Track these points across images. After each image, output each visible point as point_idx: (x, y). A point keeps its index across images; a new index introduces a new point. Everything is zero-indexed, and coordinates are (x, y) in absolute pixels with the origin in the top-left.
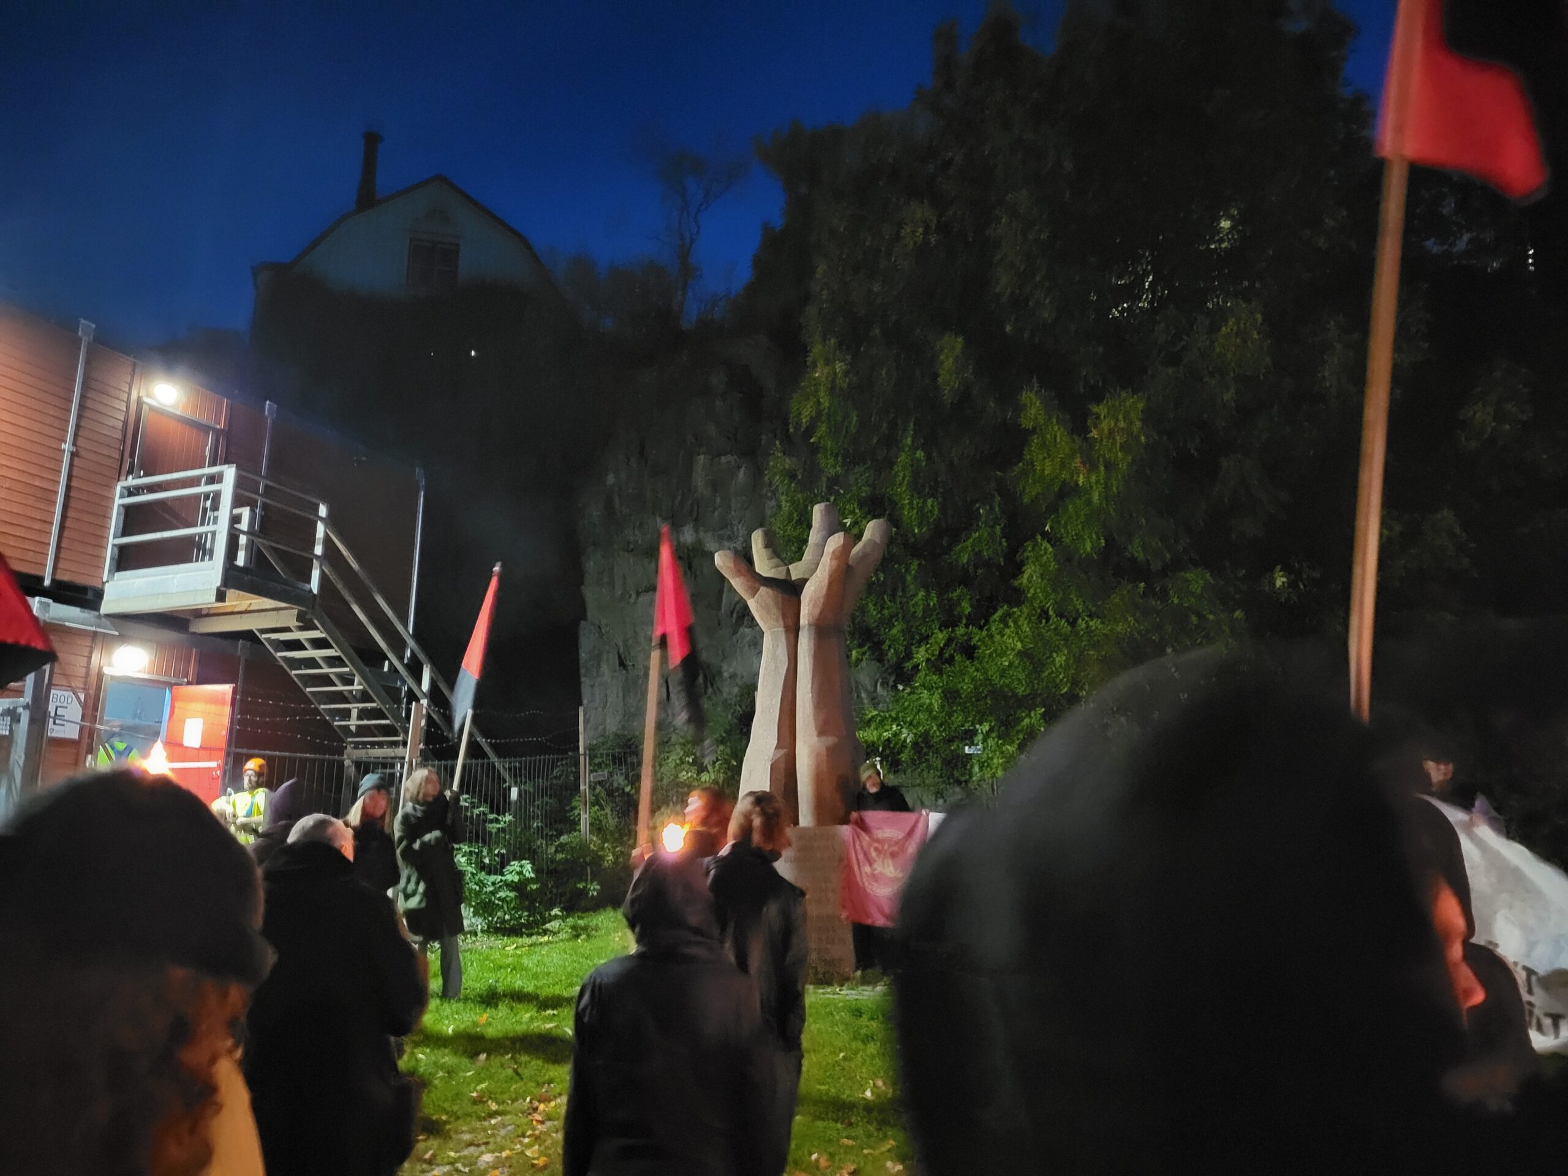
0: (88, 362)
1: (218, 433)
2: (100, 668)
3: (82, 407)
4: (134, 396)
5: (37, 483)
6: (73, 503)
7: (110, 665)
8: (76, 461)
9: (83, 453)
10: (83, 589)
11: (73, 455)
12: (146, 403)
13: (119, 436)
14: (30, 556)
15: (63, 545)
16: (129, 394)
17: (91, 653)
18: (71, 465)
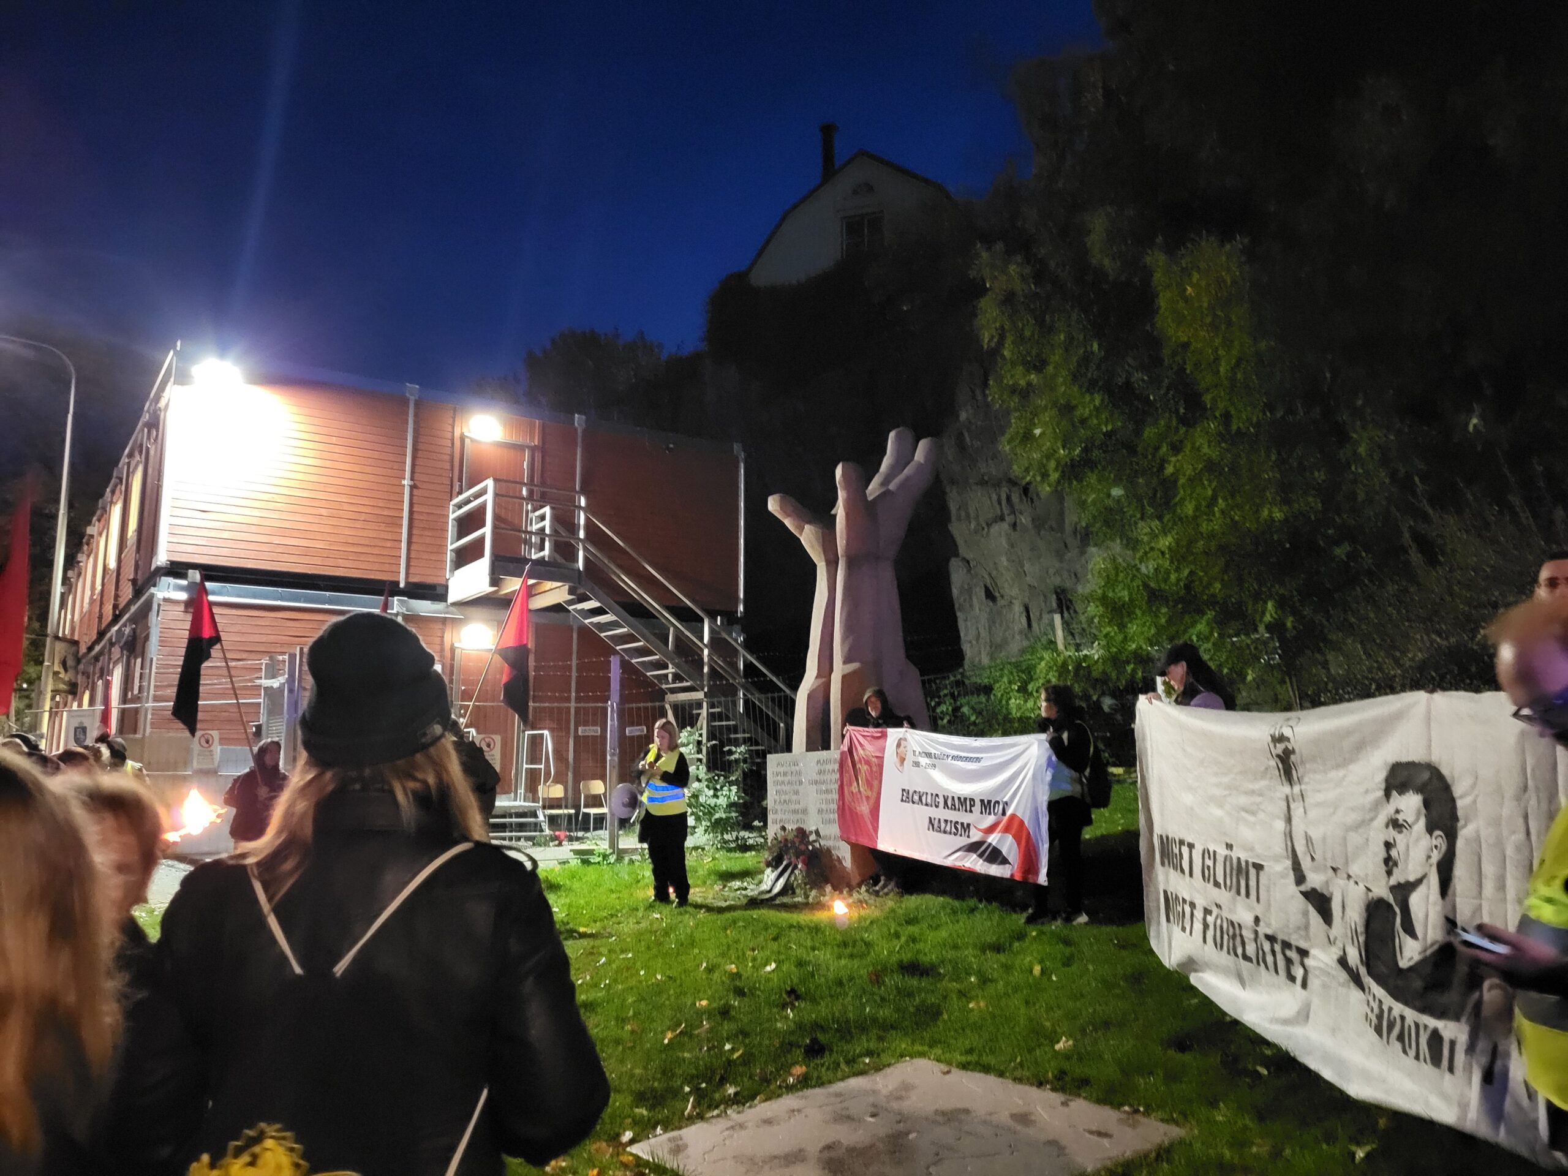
0: (416, 415)
1: (533, 449)
2: (452, 645)
3: (415, 450)
4: (457, 434)
5: (385, 513)
6: (416, 523)
7: (460, 641)
8: (416, 492)
9: (418, 484)
10: (432, 587)
11: (412, 487)
12: (467, 437)
13: (448, 466)
14: (387, 567)
15: (413, 555)
16: (453, 433)
17: (443, 633)
18: (411, 495)
